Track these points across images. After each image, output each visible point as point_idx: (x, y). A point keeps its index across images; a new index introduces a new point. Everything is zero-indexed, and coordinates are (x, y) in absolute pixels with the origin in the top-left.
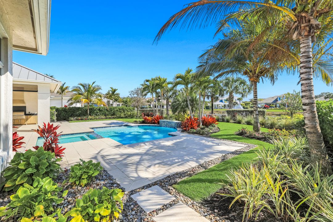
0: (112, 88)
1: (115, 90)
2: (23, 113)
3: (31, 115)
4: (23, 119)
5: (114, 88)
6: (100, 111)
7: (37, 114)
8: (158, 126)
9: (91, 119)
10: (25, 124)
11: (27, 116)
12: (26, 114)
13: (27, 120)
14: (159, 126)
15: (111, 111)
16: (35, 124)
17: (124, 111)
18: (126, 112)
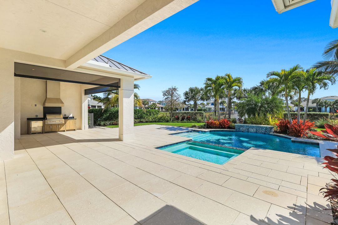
14: (234, 131)
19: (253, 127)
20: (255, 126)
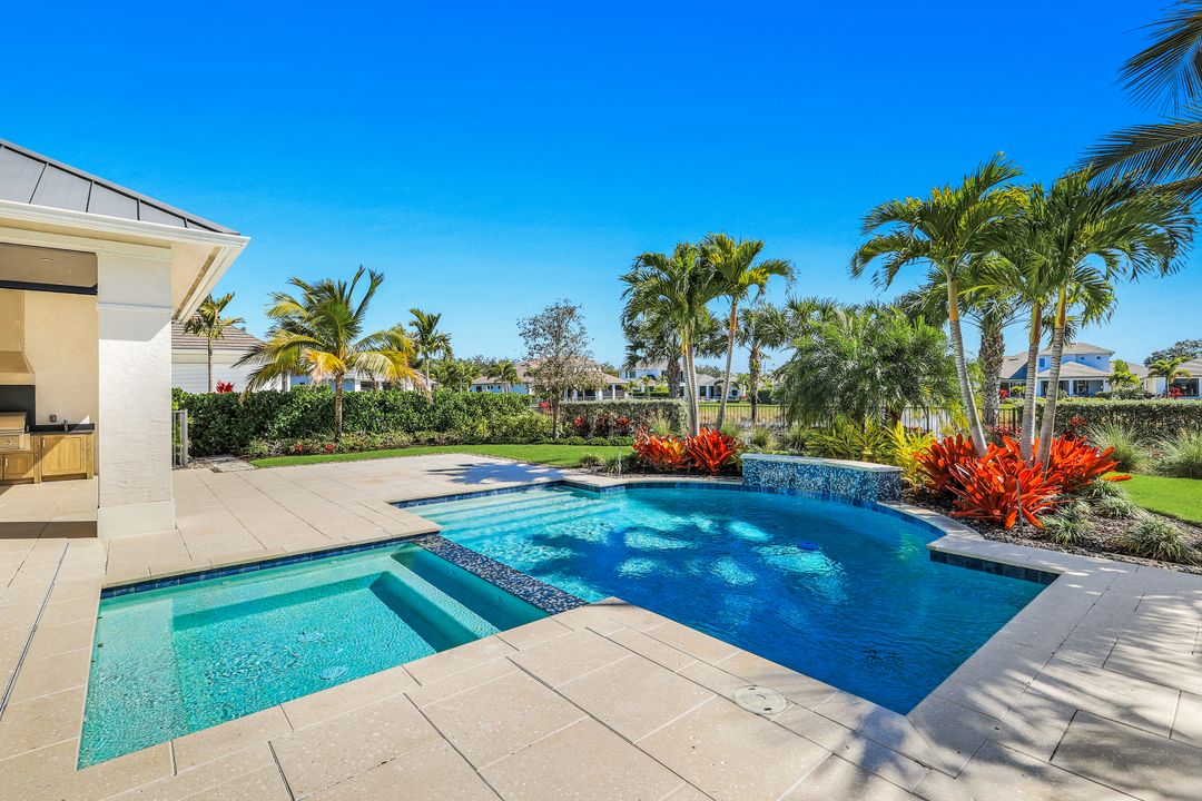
0: (417, 313)
1: (432, 321)
2: (17, 423)
3: (59, 429)
4: (17, 453)
5: (425, 314)
6: (386, 411)
7: (91, 427)
9: (352, 449)
10: (31, 481)
11: (37, 437)
12: (32, 428)
13: (39, 454)
14: (738, 488)
16: (84, 476)
19: (813, 471)
20: (823, 468)
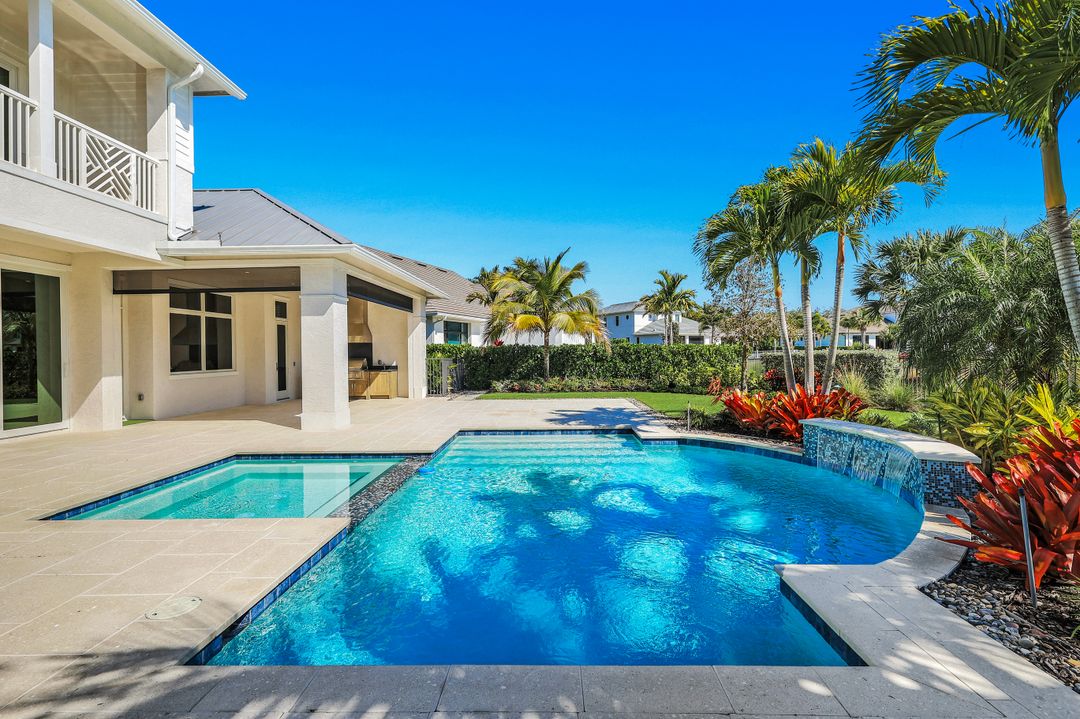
0: (664, 274)
1: (675, 283)
3: (381, 368)
4: (359, 382)
5: (672, 272)
7: (396, 368)
8: (791, 458)
9: (551, 390)
10: (365, 398)
11: (370, 372)
12: (369, 367)
13: (369, 383)
14: (798, 460)
15: (639, 359)
16: (388, 397)
17: (692, 362)
18: (701, 365)
